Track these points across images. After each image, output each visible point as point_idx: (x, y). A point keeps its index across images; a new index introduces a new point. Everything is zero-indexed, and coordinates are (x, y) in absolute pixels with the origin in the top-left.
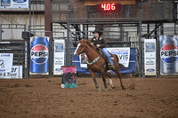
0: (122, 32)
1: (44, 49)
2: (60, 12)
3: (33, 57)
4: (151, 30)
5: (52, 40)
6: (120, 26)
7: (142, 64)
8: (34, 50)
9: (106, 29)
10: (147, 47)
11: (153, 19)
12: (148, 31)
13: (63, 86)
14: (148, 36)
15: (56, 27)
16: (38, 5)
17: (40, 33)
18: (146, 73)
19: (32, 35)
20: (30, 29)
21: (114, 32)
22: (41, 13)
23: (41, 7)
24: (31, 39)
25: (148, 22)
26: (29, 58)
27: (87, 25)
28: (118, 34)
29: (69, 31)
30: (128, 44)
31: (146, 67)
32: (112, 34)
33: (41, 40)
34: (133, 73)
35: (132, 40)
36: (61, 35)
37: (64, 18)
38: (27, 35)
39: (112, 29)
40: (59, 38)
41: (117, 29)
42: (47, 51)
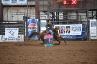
0: (77, 16)
1: (35, 25)
2: (44, 6)
3: (29, 30)
4: (94, 14)
5: (39, 21)
6: (77, 12)
7: (89, 33)
8: (29, 26)
9: (69, 14)
10: (92, 24)
11: (95, 8)
12: (92, 15)
13: (45, 45)
14: (92, 18)
15: (41, 13)
16: (32, 2)
17: (33, 17)
18: (91, 38)
19: (29, 18)
20: (27, 15)
21: (73, 16)
22: (34, 6)
23: (33, 3)
24: (28, 20)
25: (92, 10)
26: (27, 30)
27: (58, 12)
28: (76, 17)
29: (48, 16)
30: (81, 22)
31: (91, 35)
32: (72, 17)
33: (33, 21)
34: (84, 38)
35: (83, 20)
36: (44, 18)
37: (45, 9)
38: (26, 18)
39: (72, 14)
40: (43, 20)
41: (75, 14)
42: (36, 27)
